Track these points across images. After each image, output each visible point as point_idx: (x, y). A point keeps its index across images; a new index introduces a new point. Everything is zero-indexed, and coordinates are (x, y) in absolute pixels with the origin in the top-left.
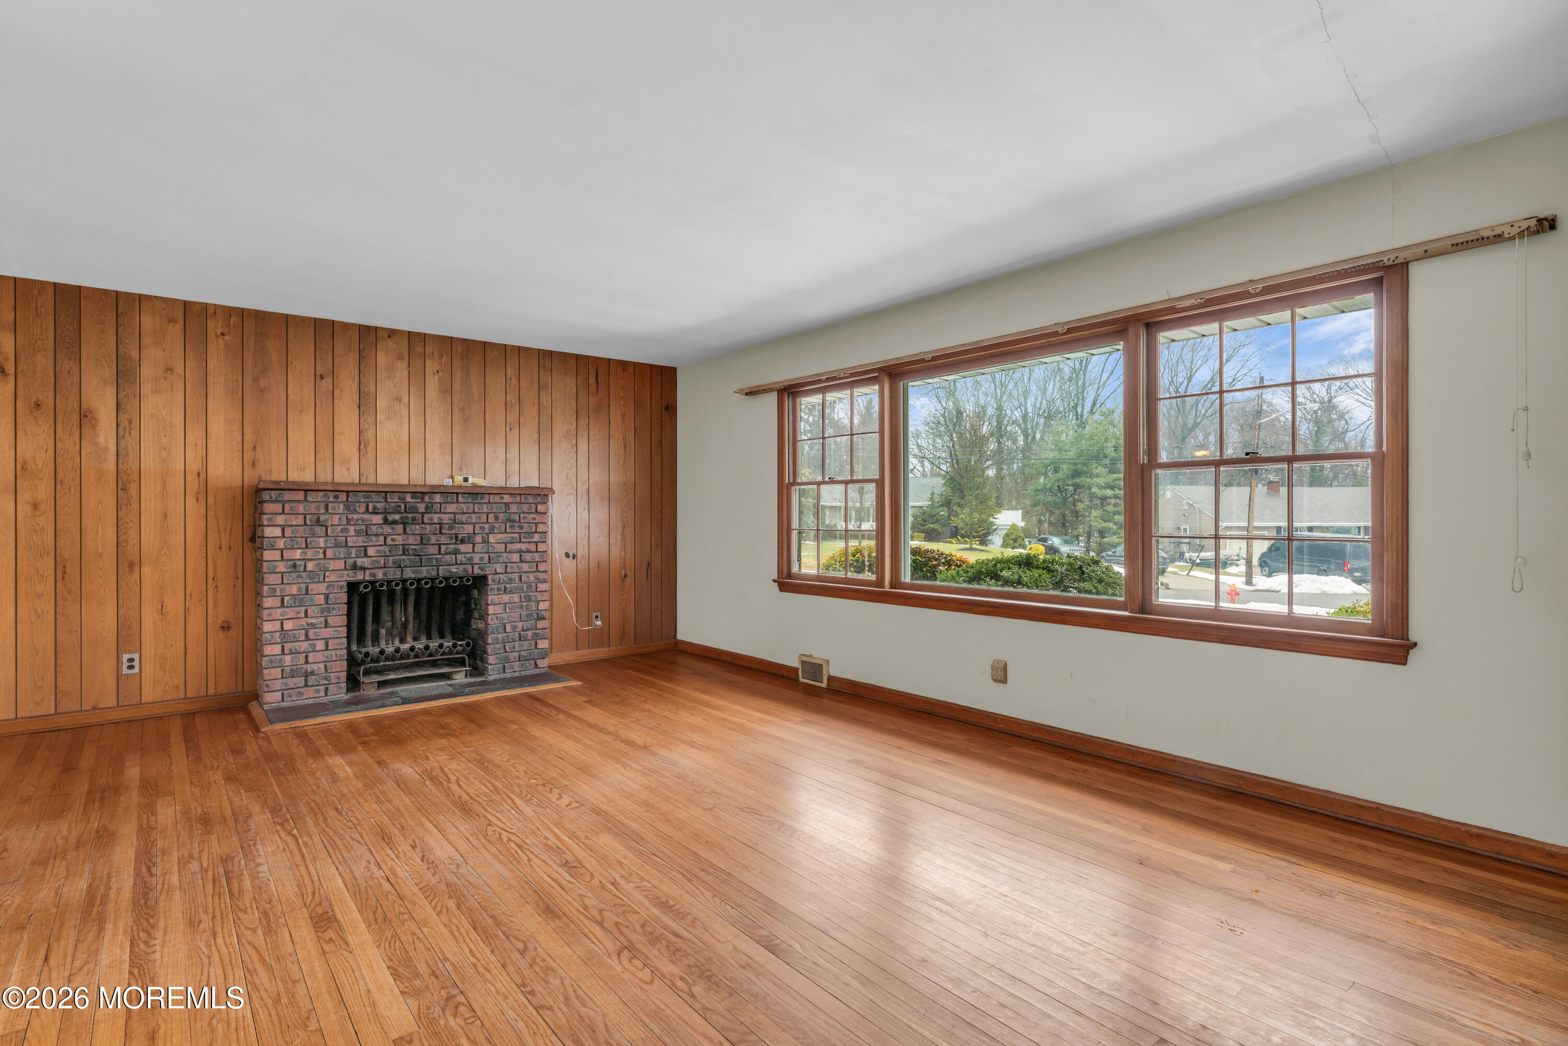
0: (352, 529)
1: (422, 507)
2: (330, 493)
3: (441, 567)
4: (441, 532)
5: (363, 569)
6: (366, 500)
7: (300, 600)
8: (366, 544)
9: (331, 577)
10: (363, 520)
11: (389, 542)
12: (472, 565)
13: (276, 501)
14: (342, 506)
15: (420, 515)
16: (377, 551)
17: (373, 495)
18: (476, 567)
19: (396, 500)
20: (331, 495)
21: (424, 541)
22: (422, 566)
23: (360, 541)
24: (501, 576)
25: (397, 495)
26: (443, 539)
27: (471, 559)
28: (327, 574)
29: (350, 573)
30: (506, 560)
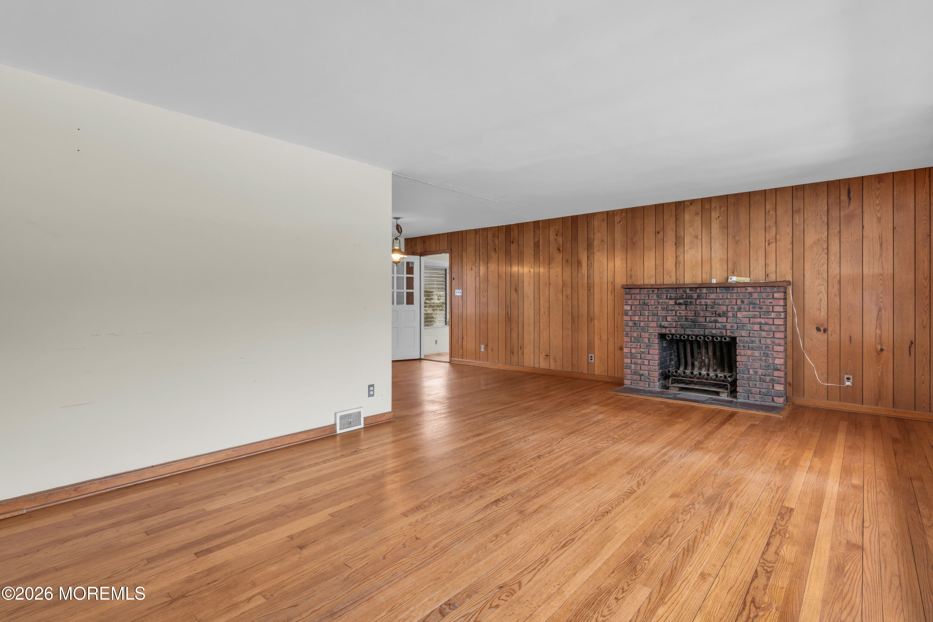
0: (660, 307)
1: (695, 296)
2: (650, 289)
3: (706, 330)
4: (706, 310)
5: (664, 327)
6: (666, 292)
7: (638, 340)
8: (666, 315)
9: (651, 330)
10: (665, 302)
11: (678, 314)
12: (726, 330)
13: (628, 294)
14: (655, 296)
15: (694, 300)
16: (672, 319)
17: (670, 289)
18: (728, 331)
19: (682, 292)
20: (651, 290)
21: (697, 315)
22: (695, 328)
23: (664, 313)
24: (746, 338)
25: (682, 289)
26: (707, 314)
27: (725, 326)
28: (649, 328)
29: (659, 329)
30: (749, 329)
